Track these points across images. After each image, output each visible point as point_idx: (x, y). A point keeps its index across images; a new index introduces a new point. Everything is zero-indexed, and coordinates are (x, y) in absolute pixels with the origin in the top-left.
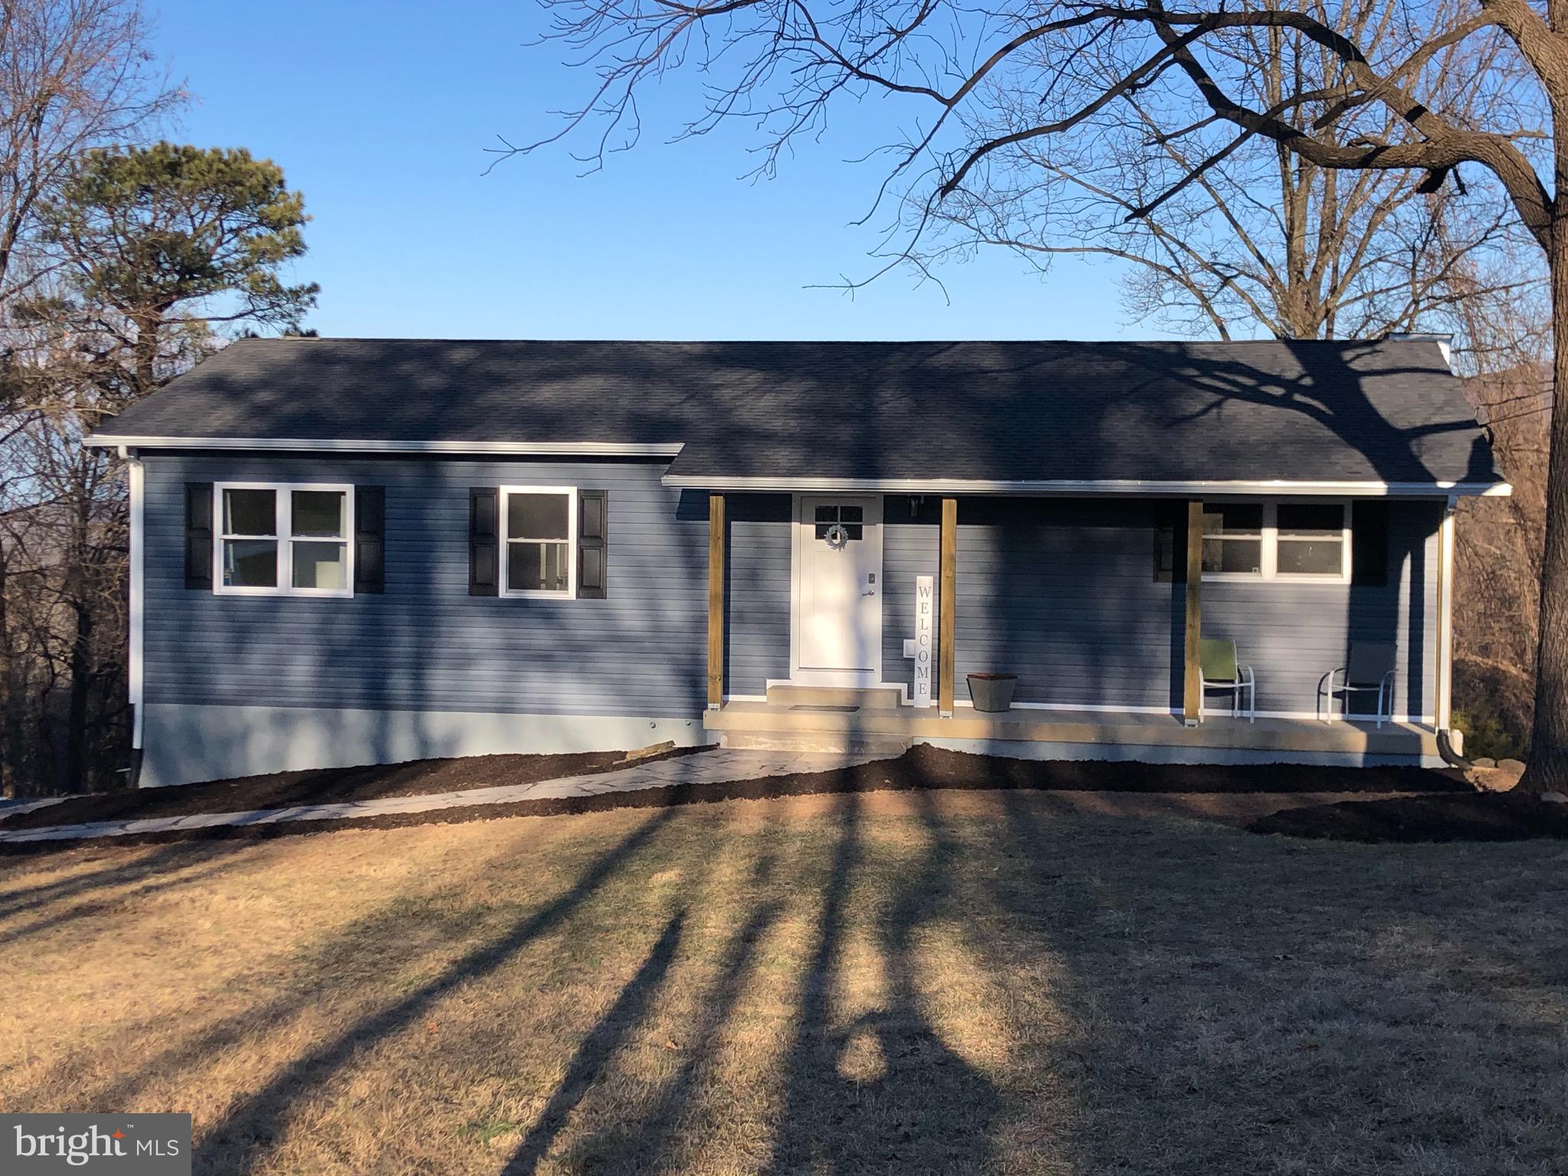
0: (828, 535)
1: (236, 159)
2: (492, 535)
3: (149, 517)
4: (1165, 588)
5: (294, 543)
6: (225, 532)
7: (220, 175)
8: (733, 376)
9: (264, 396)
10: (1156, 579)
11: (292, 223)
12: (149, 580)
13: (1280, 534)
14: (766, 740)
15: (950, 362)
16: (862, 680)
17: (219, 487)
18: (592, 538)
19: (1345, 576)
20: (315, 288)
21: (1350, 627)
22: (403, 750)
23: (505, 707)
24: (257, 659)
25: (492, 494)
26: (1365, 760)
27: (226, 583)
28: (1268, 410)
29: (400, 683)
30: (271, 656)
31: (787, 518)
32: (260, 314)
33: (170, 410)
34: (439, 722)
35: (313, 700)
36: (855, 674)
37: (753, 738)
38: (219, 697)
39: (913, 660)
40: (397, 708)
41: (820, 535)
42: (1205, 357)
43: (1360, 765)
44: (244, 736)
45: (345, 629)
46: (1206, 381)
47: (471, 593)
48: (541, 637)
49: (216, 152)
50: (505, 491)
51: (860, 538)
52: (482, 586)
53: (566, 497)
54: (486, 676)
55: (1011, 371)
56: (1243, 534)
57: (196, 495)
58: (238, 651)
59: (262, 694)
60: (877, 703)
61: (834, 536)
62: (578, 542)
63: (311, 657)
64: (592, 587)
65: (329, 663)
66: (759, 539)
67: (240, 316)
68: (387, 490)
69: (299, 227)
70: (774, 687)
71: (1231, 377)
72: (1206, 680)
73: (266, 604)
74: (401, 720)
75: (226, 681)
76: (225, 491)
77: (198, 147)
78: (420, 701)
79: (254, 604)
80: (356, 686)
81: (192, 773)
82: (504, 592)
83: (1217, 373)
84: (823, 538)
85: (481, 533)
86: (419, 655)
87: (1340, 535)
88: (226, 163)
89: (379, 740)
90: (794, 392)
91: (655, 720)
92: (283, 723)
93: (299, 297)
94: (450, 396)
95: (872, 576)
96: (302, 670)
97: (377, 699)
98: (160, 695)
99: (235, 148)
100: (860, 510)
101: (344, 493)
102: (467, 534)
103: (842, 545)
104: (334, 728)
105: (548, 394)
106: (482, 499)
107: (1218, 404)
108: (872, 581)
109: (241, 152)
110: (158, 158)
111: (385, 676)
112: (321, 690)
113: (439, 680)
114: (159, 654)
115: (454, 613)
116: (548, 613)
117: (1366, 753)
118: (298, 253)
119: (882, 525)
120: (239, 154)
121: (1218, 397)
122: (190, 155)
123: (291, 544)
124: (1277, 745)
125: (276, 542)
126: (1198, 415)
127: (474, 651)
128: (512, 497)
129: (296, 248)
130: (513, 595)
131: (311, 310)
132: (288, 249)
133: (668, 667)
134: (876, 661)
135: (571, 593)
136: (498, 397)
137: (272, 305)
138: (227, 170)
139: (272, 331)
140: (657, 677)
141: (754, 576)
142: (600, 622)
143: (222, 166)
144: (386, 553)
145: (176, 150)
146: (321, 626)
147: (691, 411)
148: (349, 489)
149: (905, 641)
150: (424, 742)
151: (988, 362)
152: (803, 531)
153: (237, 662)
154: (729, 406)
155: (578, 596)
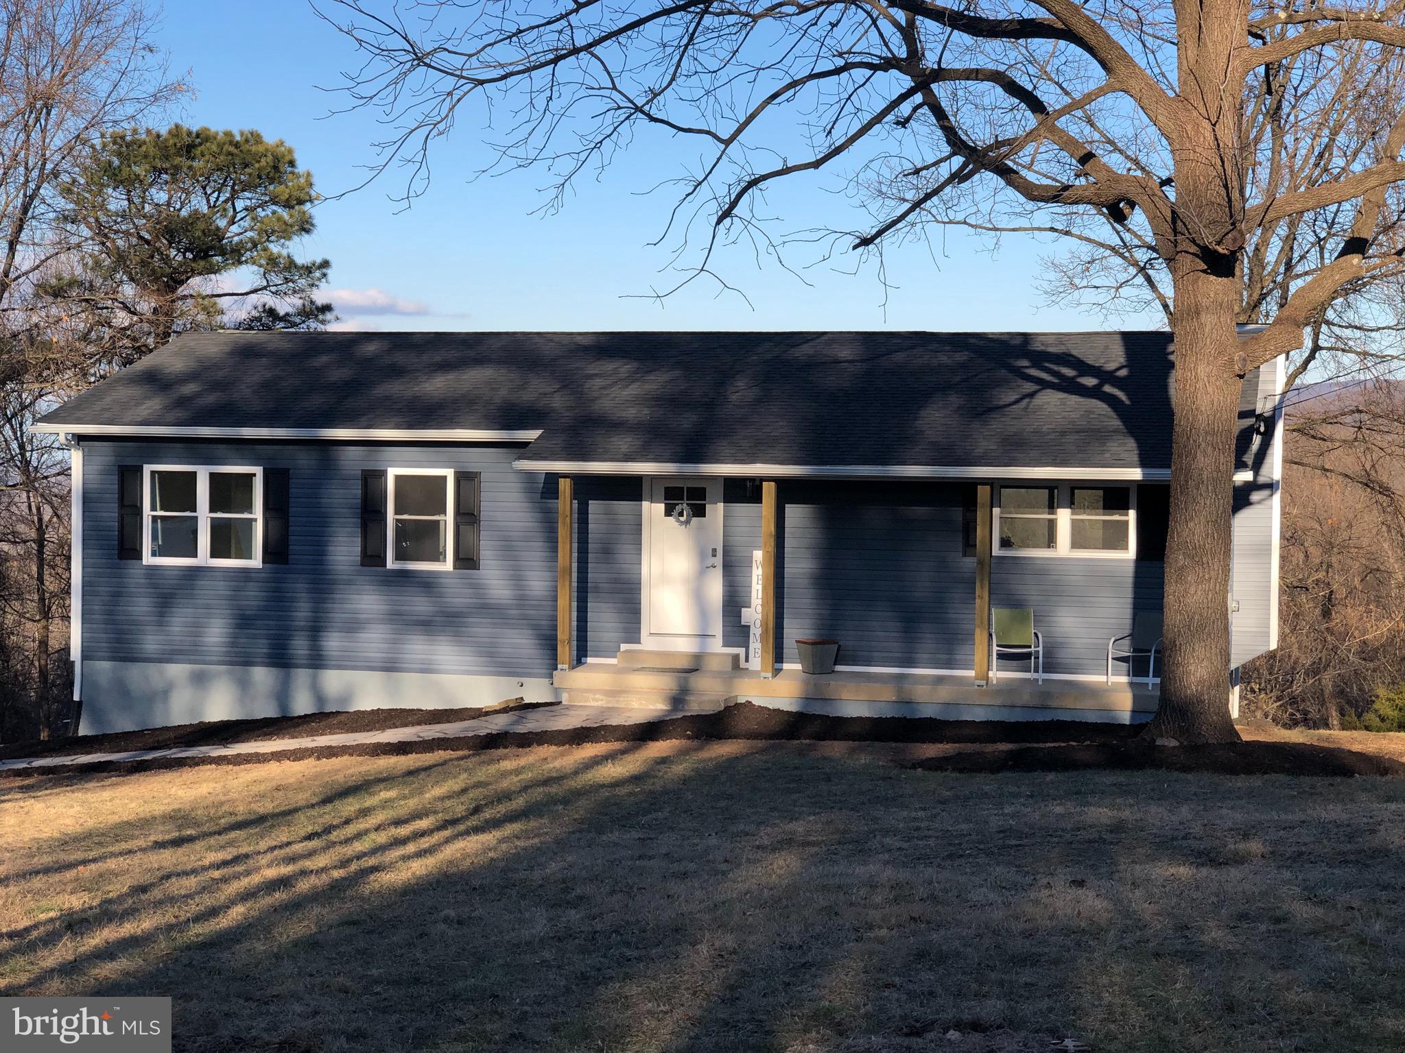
0: (675, 513)
1: (247, 141)
2: (380, 512)
3: (88, 495)
4: (972, 562)
5: (212, 519)
6: (153, 508)
7: (230, 157)
8: (609, 366)
9: (190, 389)
10: (965, 555)
11: (301, 202)
12: (88, 551)
13: (1073, 514)
14: (601, 697)
15: (811, 351)
16: (703, 645)
17: (147, 469)
18: (467, 516)
19: (1131, 552)
20: (325, 264)
21: (1135, 598)
22: (302, 705)
23: (390, 666)
24: (179, 622)
25: (383, 474)
26: (1132, 717)
27: (154, 554)
28: (1074, 400)
29: (300, 646)
30: (189, 619)
31: (638, 498)
32: (273, 289)
33: (108, 400)
34: (334, 681)
35: (228, 659)
36: (698, 640)
37: (591, 696)
38: (144, 656)
39: (749, 627)
40: (297, 666)
41: (668, 513)
42: (1043, 348)
43: (1127, 722)
44: (166, 693)
45: (254, 597)
46: (1034, 372)
47: (363, 565)
48: (420, 605)
49: (228, 134)
50: (392, 473)
51: (704, 516)
52: (372, 557)
53: (445, 478)
54: (374, 640)
55: (862, 361)
57: (128, 476)
58: (162, 615)
59: (181, 652)
60: (713, 665)
61: (681, 514)
62: (455, 518)
63: (224, 621)
64: (466, 560)
65: (239, 626)
66: (612, 517)
67: (255, 291)
68: (291, 472)
69: (308, 205)
70: (627, 651)
71: (1055, 368)
72: (998, 646)
73: (187, 573)
74: (302, 676)
75: (151, 643)
76: (153, 473)
77: (213, 129)
78: (317, 661)
79: (176, 573)
80: (261, 647)
81: (124, 724)
82: (391, 564)
83: (1047, 365)
84: (671, 515)
85: (371, 511)
86: (316, 620)
87: (1127, 515)
88: (237, 145)
89: (283, 695)
90: (656, 382)
91: (523, 680)
92: (200, 680)
93: (310, 272)
94: (352, 387)
95: (714, 550)
96: (216, 633)
97: (280, 659)
98: (94, 654)
99: (247, 128)
100: (704, 489)
101: (254, 475)
102: (359, 511)
103: (687, 522)
104: (244, 685)
105: (437, 385)
106: (372, 479)
107: (1032, 395)
108: (714, 555)
109: (252, 134)
110: (171, 142)
111: (289, 638)
112: (236, 649)
113: (333, 643)
114: (93, 617)
115: (349, 583)
116: (427, 583)
117: (1133, 712)
118: (308, 231)
119: (721, 505)
120: (249, 136)
121: (1034, 387)
122: (203, 137)
123: (209, 520)
124: (1054, 704)
125: (197, 517)
126: (1010, 405)
127: (365, 616)
128: (399, 479)
129: (305, 226)
130: (398, 566)
131: (323, 284)
132: (296, 227)
133: (530, 632)
134: (717, 628)
135: (448, 565)
136: (395, 388)
137: (287, 280)
138: (235, 151)
139: (286, 305)
140: (521, 643)
141: (607, 551)
142: (470, 591)
143: (232, 149)
144: (291, 528)
145: (189, 133)
146: (233, 593)
147: (558, 402)
148: (258, 471)
149: (743, 610)
150: (320, 698)
151: (845, 353)
152: (653, 510)
153: (160, 624)
154: (595, 394)
155: (455, 568)
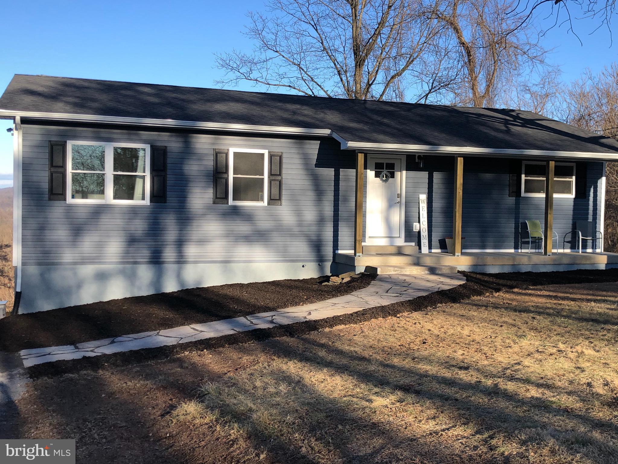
2: (225, 173)
3: (25, 159)
4: (511, 201)
6: (74, 168)
10: (510, 196)
17: (70, 145)
18: (275, 176)
19: (572, 196)
21: (574, 215)
22: (170, 286)
25: (226, 151)
27: (73, 197)
41: (377, 176)
43: (604, 268)
47: (214, 203)
50: (232, 151)
51: (394, 177)
52: (220, 199)
53: (263, 155)
56: (540, 177)
57: (56, 148)
62: (269, 177)
64: (274, 200)
68: (168, 148)
76: (74, 147)
82: (231, 202)
85: (220, 172)
87: (572, 178)
91: (304, 264)
95: (398, 195)
98: (30, 262)
100: (394, 164)
101: (144, 149)
102: (212, 172)
106: (220, 154)
117: (607, 264)
119: (404, 172)
123: (113, 176)
125: (104, 174)
128: (236, 154)
130: (235, 203)
134: (402, 233)
135: (265, 203)
144: (168, 182)
148: (147, 147)
149: (414, 224)
152: (371, 174)
155: (268, 204)
